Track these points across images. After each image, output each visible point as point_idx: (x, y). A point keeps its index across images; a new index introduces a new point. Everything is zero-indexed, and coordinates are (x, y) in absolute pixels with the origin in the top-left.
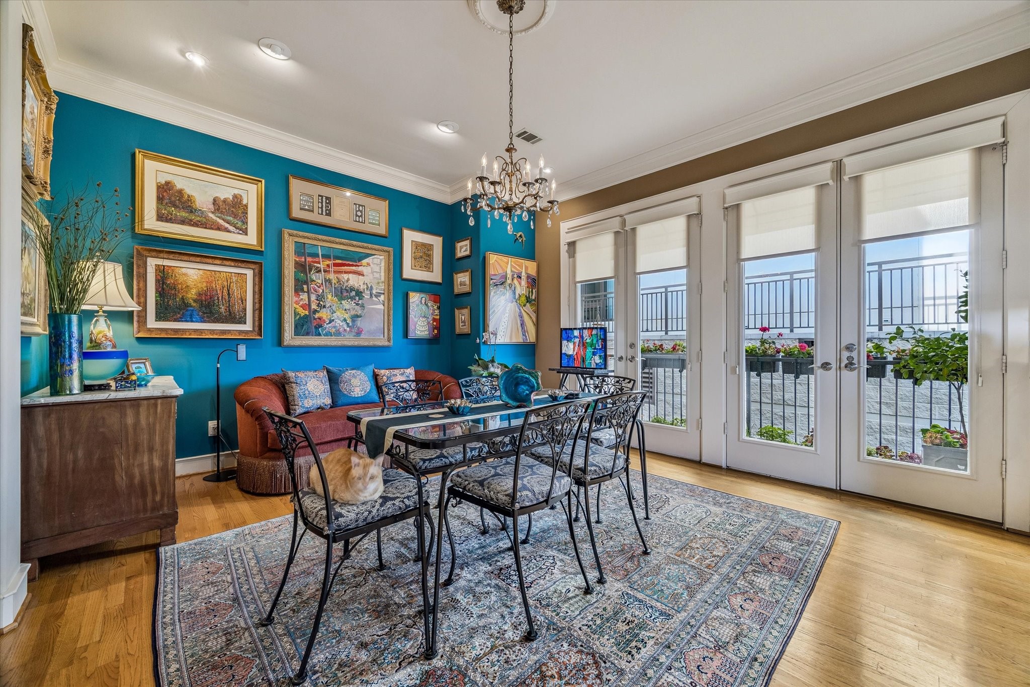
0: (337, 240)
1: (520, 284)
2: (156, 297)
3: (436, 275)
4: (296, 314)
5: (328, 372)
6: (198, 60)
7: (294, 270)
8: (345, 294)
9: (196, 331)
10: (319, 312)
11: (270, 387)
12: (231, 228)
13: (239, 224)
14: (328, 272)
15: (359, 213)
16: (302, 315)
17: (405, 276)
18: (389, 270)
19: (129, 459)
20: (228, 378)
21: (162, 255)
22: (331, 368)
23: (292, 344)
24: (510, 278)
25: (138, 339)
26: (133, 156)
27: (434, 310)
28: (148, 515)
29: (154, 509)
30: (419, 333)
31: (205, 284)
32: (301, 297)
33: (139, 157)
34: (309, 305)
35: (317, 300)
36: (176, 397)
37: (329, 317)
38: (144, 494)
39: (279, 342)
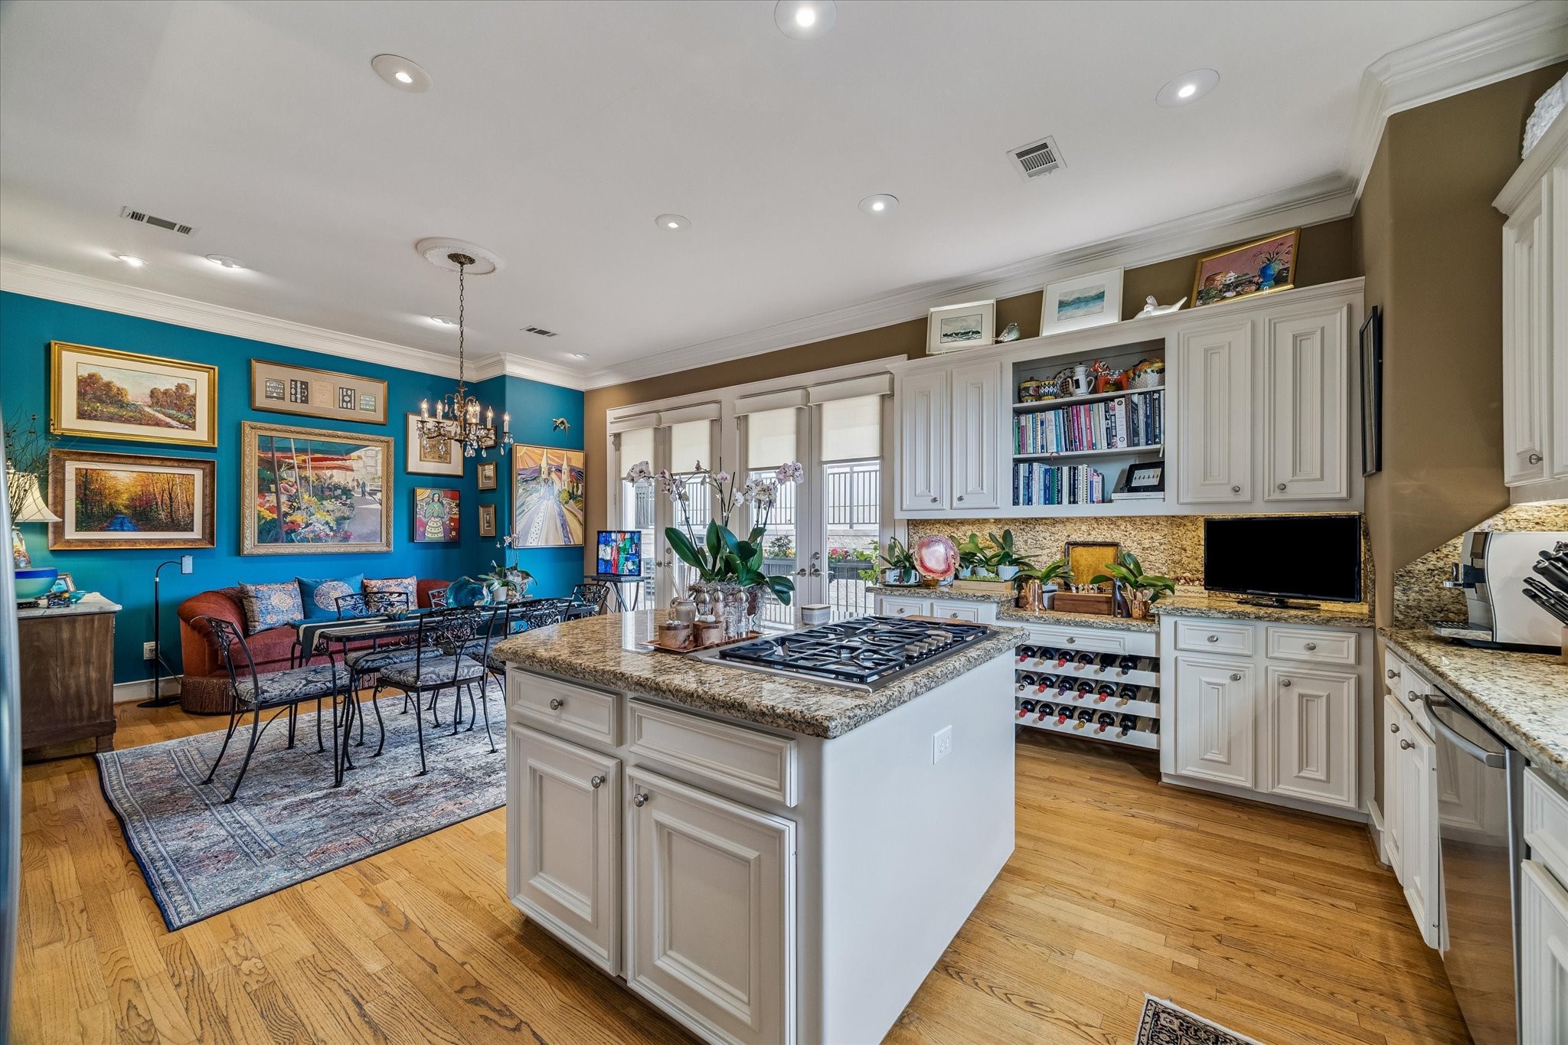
0: (317, 431)
1: (560, 478)
2: (76, 504)
3: (455, 467)
4: (260, 518)
5: (301, 584)
6: (134, 262)
7: (257, 467)
8: (327, 493)
9: (127, 541)
10: (291, 515)
11: (223, 602)
12: (174, 423)
13: (185, 418)
14: (305, 468)
15: (347, 399)
16: (269, 518)
17: (410, 470)
18: (388, 464)
19: (64, 671)
20: (170, 593)
21: (84, 458)
22: (305, 580)
23: (255, 553)
24: (546, 472)
25: (53, 552)
26: (48, 348)
27: (451, 508)
28: (84, 723)
29: (90, 718)
30: (430, 535)
31: (139, 488)
32: (267, 498)
33: (55, 349)
34: (278, 507)
35: (289, 501)
36: (115, 612)
37: (305, 520)
38: (80, 705)
39: (238, 549)
